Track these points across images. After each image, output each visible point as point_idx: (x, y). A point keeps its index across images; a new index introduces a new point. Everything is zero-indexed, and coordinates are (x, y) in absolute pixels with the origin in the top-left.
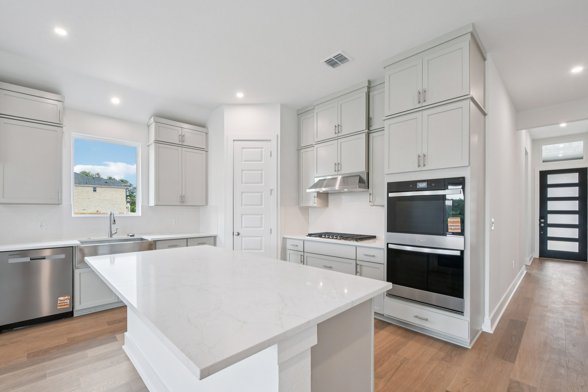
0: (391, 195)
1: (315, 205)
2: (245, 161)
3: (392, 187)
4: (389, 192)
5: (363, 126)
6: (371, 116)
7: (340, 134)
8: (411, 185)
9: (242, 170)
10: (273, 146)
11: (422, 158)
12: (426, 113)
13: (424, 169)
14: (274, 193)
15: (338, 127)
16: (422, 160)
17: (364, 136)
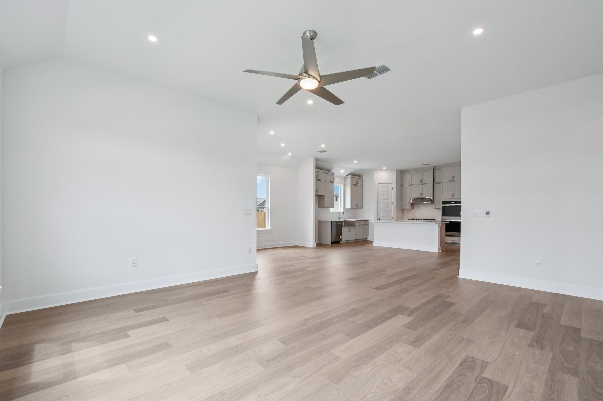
0: (443, 205)
1: (410, 208)
2: (382, 191)
3: (443, 203)
4: (442, 204)
5: (432, 181)
6: (434, 178)
7: (422, 183)
8: (450, 203)
9: (381, 195)
10: (394, 186)
11: (453, 195)
12: (454, 182)
13: (453, 198)
14: (394, 204)
15: (421, 181)
16: (453, 196)
17: (432, 185)
